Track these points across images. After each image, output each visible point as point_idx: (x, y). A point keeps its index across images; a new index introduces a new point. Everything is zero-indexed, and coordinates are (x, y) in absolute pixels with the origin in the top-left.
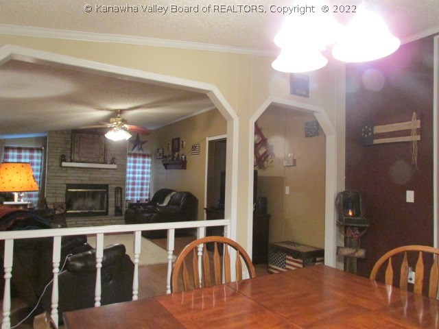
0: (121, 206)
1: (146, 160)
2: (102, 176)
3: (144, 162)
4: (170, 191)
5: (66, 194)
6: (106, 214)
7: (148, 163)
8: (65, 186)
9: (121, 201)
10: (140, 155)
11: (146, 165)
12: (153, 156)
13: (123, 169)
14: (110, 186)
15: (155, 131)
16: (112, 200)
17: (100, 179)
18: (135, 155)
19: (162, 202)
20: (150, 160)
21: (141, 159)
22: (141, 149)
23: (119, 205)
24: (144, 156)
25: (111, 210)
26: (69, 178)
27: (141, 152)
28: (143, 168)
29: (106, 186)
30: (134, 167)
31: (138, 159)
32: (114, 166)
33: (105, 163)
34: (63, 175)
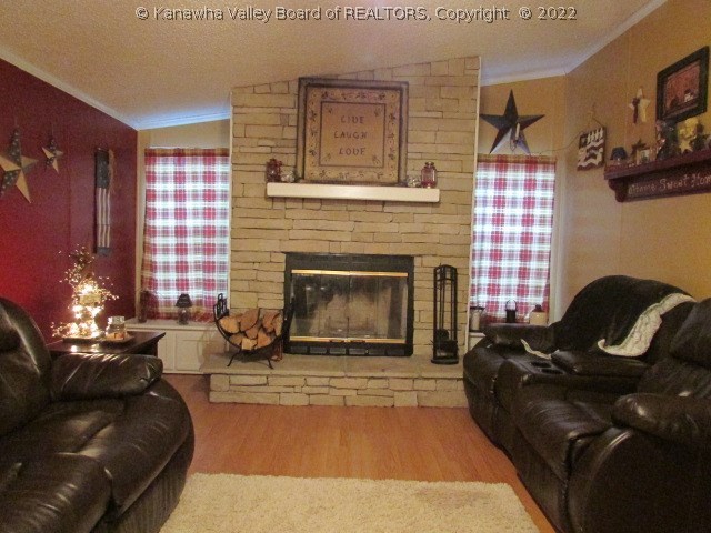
0: (455, 329)
1: (540, 176)
2: (394, 227)
3: (530, 185)
4: (661, 291)
5: (286, 285)
6: (407, 350)
7: (545, 186)
8: (283, 258)
9: (455, 312)
10: (517, 162)
11: (538, 194)
12: (562, 165)
13: (463, 203)
14: (417, 261)
15: (570, 78)
16: (424, 307)
17: (387, 238)
18: (502, 163)
19: (618, 341)
20: (550, 176)
21: (522, 175)
22: (520, 141)
23: (447, 326)
24: (531, 164)
25: (423, 340)
26: (292, 234)
27: (520, 151)
28: (529, 203)
29: (405, 262)
30: (499, 202)
31: (510, 175)
32: (430, 194)
33: (401, 183)
34: (275, 223)
